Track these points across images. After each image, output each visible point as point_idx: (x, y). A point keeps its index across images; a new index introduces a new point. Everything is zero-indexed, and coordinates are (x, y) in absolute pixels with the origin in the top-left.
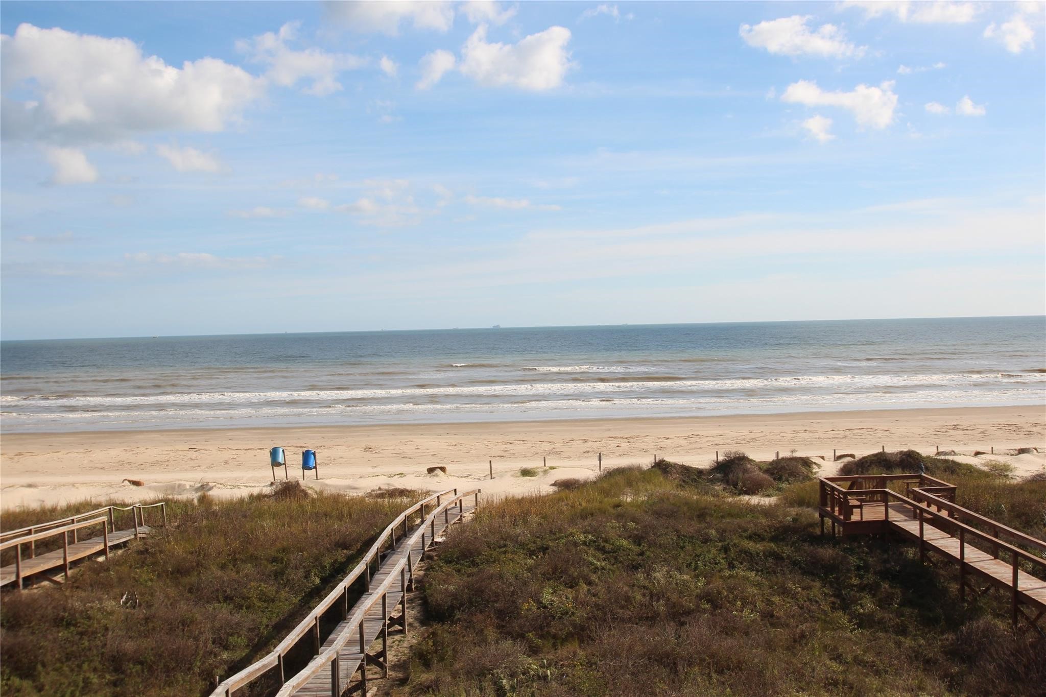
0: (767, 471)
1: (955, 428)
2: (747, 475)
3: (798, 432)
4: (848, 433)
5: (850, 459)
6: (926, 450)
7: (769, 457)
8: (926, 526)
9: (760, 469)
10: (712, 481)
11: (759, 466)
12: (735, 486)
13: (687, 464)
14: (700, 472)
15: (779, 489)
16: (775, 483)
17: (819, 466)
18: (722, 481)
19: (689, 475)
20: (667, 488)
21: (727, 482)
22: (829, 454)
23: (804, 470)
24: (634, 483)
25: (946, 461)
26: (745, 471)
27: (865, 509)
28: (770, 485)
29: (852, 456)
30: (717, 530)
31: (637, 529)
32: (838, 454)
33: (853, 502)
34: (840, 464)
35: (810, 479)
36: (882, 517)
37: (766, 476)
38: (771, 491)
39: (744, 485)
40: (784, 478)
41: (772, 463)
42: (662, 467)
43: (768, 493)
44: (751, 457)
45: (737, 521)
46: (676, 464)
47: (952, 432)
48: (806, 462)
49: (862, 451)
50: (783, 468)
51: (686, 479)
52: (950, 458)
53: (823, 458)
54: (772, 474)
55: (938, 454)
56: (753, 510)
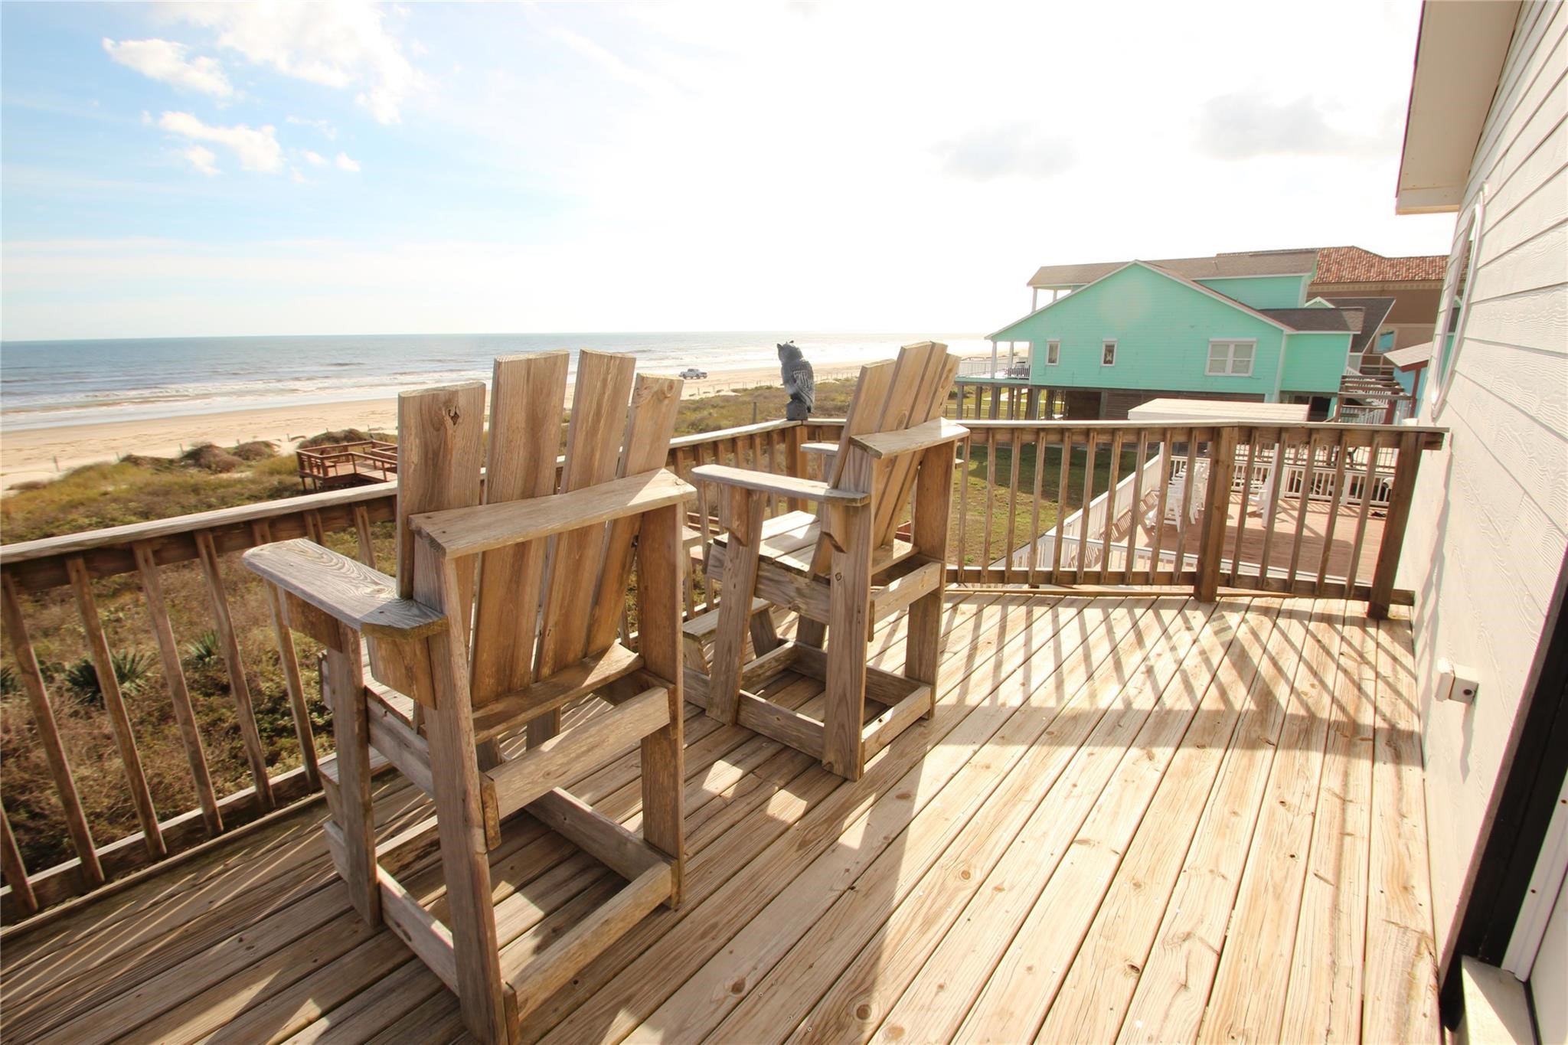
0: (235, 454)
1: (373, 413)
2: (218, 459)
3: (244, 425)
4: (289, 422)
5: (302, 439)
6: (362, 429)
7: (233, 444)
8: (387, 473)
9: (228, 453)
10: (185, 467)
11: (227, 451)
12: (209, 467)
13: (156, 456)
14: (171, 461)
15: (249, 466)
16: (245, 462)
17: (279, 446)
18: (194, 465)
19: (161, 465)
20: (144, 476)
21: (200, 466)
22: (284, 438)
23: (267, 450)
24: (109, 476)
25: (379, 434)
26: (215, 456)
27: (338, 468)
28: (241, 464)
29: (303, 437)
30: (217, 498)
31: (141, 507)
32: (291, 436)
33: (328, 463)
34: (297, 443)
35: (274, 456)
36: (352, 471)
37: (236, 458)
38: (242, 468)
39: (218, 466)
40: (251, 458)
41: (236, 448)
42: (132, 461)
43: (239, 470)
44: (217, 445)
45: (231, 490)
46: (146, 457)
47: (372, 416)
48: (268, 445)
49: (310, 435)
50: (249, 450)
51: (159, 468)
52: (381, 432)
53: (279, 440)
54: (240, 456)
55: (370, 430)
56: (240, 481)
